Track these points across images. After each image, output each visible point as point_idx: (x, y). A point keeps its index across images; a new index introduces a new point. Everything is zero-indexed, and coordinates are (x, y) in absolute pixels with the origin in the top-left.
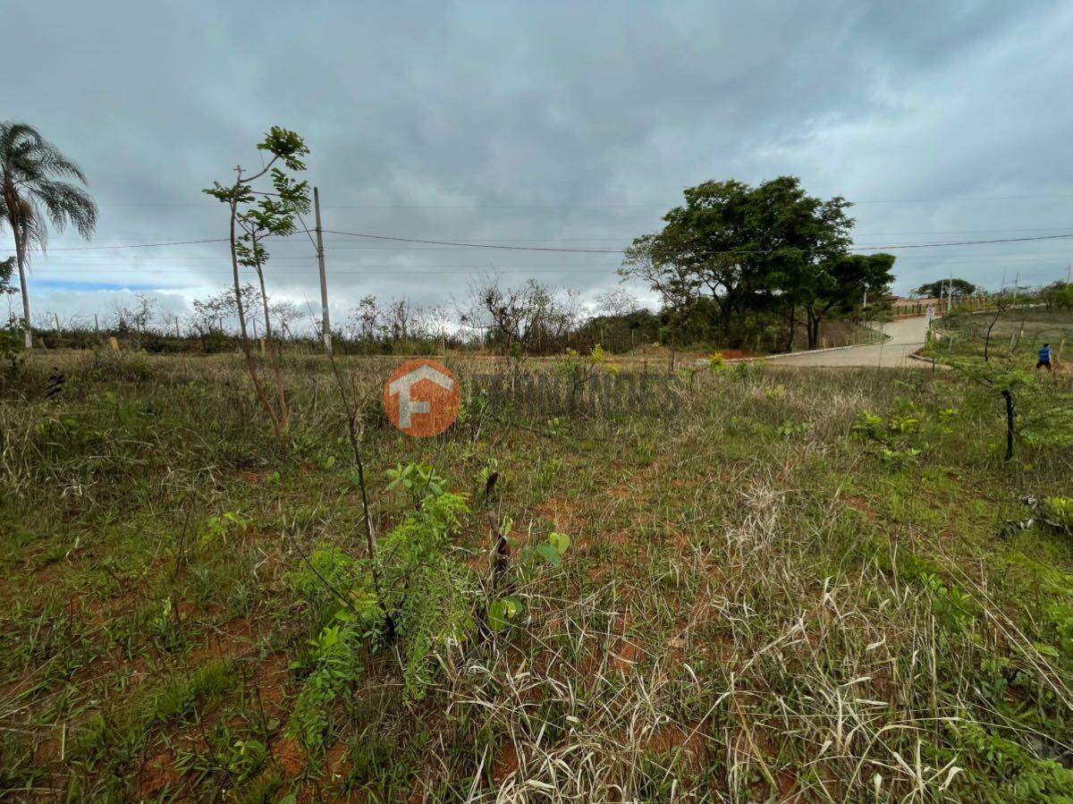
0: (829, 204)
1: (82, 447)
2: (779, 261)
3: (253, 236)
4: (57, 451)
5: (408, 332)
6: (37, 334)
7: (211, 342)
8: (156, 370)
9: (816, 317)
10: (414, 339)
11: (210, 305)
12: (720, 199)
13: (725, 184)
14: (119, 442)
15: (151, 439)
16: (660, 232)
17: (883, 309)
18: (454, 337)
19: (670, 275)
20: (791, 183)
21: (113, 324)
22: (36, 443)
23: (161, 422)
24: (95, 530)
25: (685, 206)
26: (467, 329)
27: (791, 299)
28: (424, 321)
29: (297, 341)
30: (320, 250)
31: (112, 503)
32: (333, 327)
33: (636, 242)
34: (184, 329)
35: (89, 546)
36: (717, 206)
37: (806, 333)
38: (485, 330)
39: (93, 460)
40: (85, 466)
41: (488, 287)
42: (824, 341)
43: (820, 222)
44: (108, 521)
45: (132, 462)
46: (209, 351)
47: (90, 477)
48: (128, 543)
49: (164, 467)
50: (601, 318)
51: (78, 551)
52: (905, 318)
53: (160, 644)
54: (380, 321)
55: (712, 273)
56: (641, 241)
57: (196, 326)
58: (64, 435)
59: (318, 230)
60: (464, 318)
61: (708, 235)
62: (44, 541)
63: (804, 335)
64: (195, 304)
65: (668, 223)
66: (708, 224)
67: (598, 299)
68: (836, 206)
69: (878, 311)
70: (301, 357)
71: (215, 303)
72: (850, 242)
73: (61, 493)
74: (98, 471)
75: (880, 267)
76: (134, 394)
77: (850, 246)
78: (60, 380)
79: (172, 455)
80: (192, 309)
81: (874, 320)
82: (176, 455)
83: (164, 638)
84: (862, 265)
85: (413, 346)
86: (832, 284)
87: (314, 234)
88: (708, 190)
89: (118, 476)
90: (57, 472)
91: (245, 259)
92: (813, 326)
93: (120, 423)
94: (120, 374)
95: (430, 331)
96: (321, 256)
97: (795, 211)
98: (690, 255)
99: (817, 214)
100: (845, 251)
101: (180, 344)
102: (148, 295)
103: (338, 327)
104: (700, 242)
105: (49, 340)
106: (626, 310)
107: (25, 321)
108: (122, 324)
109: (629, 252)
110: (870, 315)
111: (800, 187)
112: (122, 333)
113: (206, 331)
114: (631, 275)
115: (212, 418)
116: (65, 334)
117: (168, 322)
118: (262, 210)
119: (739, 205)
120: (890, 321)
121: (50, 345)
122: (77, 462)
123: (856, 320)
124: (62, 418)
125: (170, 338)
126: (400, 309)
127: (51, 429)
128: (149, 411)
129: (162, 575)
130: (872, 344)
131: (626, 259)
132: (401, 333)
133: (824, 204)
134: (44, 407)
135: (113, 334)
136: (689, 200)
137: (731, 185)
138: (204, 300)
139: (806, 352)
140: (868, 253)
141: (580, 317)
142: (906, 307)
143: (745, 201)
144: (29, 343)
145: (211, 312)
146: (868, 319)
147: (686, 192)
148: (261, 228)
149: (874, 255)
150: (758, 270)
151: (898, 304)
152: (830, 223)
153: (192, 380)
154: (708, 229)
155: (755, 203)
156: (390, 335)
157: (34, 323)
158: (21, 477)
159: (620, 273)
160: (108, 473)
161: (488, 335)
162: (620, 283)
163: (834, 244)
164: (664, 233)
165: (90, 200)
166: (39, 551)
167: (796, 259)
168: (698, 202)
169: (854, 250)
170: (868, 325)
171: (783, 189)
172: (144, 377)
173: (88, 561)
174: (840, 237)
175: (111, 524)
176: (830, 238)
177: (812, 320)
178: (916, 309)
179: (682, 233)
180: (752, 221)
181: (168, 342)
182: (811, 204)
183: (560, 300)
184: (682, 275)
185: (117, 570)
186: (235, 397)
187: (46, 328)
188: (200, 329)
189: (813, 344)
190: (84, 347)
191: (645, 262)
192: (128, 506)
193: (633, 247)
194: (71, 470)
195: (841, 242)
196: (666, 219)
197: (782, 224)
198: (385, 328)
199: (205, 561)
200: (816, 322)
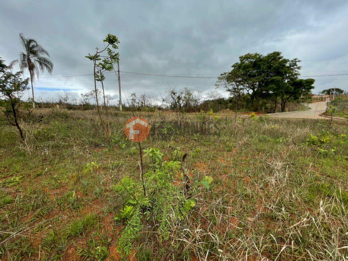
0: (292, 61)
1: (48, 138)
2: (273, 81)
3: (100, 71)
4: (41, 140)
5: (146, 104)
6: (36, 104)
7: (86, 107)
8: (70, 115)
9: (284, 101)
10: (148, 107)
11: (86, 95)
12: (252, 60)
13: (254, 55)
14: (60, 137)
15: (69, 137)
16: (230, 71)
17: (308, 99)
18: (160, 106)
19: (233, 86)
20: (278, 54)
21: (57, 101)
22: (35, 137)
23: (72, 131)
24: (52, 166)
25: (239, 62)
26: (165, 103)
27: (276, 95)
28: (151, 101)
29: (112, 107)
30: (119, 78)
31: (57, 157)
32: (123, 103)
33: (222, 75)
34: (78, 103)
35: (50, 171)
36: (251, 62)
37: (281, 106)
38: (170, 104)
39: (51, 143)
40: (49, 145)
41: (172, 90)
42: (287, 109)
43: (288, 67)
44: (56, 163)
45: (63, 144)
46: (85, 109)
47: (50, 148)
48: (62, 171)
49: (73, 146)
50: (209, 101)
51: (46, 172)
52: (316, 102)
53: (71, 206)
54: (137, 101)
55: (248, 85)
56: (223, 75)
57: (82, 102)
58: (43, 134)
59: (119, 71)
60: (164, 100)
61: (247, 72)
62: (37, 168)
63: (279, 107)
64: (81, 95)
65: (233, 68)
66: (247, 68)
67: (208, 94)
68: (295, 61)
69: (307, 99)
70: (113, 112)
71: (87, 95)
72: (299, 75)
73: (42, 153)
74: (53, 147)
75: (309, 83)
76: (64, 122)
77: (299, 76)
78: (42, 117)
79: (75, 142)
80: (80, 96)
81: (305, 102)
82: (76, 142)
83: (73, 205)
84: (303, 82)
85: (147, 109)
86: (292, 89)
87: (117, 73)
88: (248, 57)
89: (59, 148)
90: (41, 146)
91: (98, 79)
92: (283, 104)
93: (60, 131)
94: (59, 116)
95: (153, 104)
96: (119, 79)
97: (279, 63)
98: (240, 79)
99: (288, 65)
100: (297, 77)
101: (77, 107)
102: (68, 92)
103: (124, 103)
104: (244, 75)
105: (40, 105)
106: (217, 98)
107: (33, 99)
108: (60, 101)
109: (219, 78)
110: (304, 101)
111: (281, 55)
112: (60, 103)
113: (85, 103)
114: (220, 86)
115: (87, 131)
116: (44, 104)
117: (73, 100)
118: (103, 63)
119: (258, 62)
120: (311, 103)
121: (40, 107)
122: (47, 143)
123: (298, 102)
124: (43, 129)
125: (74, 105)
126: (143, 97)
127: (39, 132)
128: (68, 128)
129: (72, 182)
130: (304, 111)
131: (218, 80)
132: (143, 105)
133: (290, 61)
134: (37, 126)
135: (58, 104)
136: (241, 60)
137: (256, 55)
138: (84, 94)
139: (280, 113)
140: (305, 79)
141: (202, 100)
142: (317, 98)
143: (261, 60)
144: (34, 106)
145: (86, 97)
146: (303, 102)
147: (240, 57)
148: (103, 69)
149: (307, 79)
150: (265, 84)
151: (314, 97)
152: (292, 68)
153: (81, 118)
154: (247, 70)
155: (265, 61)
156: (140, 105)
157: (35, 100)
158: (31, 147)
159: (216, 85)
160: (56, 147)
161: (171, 106)
162: (216, 89)
163: (293, 75)
164: (232, 72)
165: (52, 62)
166: (35, 172)
167: (279, 80)
168: (244, 61)
169: (300, 78)
170: (303, 104)
171: (275, 56)
172: (67, 117)
173: (50, 176)
174: (295, 73)
175: (57, 164)
176: (292, 73)
177: (283, 102)
178: (321, 99)
179: (238, 71)
180: (264, 67)
181: (73, 107)
182: (286, 61)
183: (195, 94)
184: (238, 86)
185: (59, 179)
186: (93, 124)
187: (39, 102)
188: (83, 103)
189: (283, 110)
190: (49, 108)
191: (224, 81)
192: (62, 158)
193: (221, 77)
194: (45, 146)
195: (296, 74)
196: (232, 67)
197: (275, 68)
198: (138, 103)
199: (85, 178)
200: (284, 103)
